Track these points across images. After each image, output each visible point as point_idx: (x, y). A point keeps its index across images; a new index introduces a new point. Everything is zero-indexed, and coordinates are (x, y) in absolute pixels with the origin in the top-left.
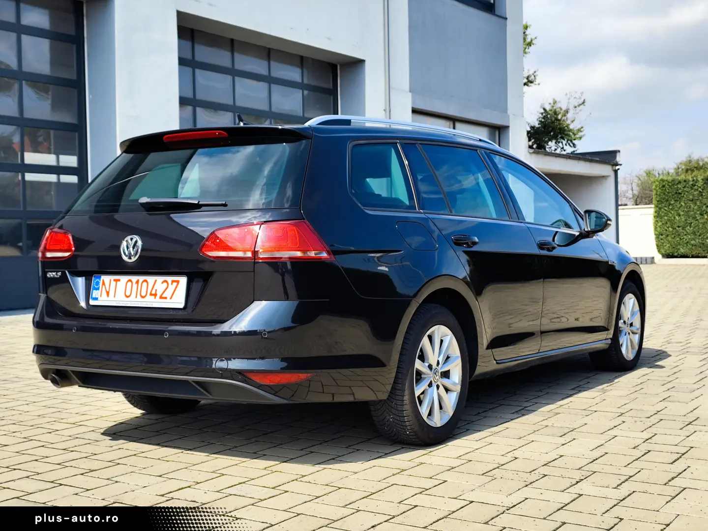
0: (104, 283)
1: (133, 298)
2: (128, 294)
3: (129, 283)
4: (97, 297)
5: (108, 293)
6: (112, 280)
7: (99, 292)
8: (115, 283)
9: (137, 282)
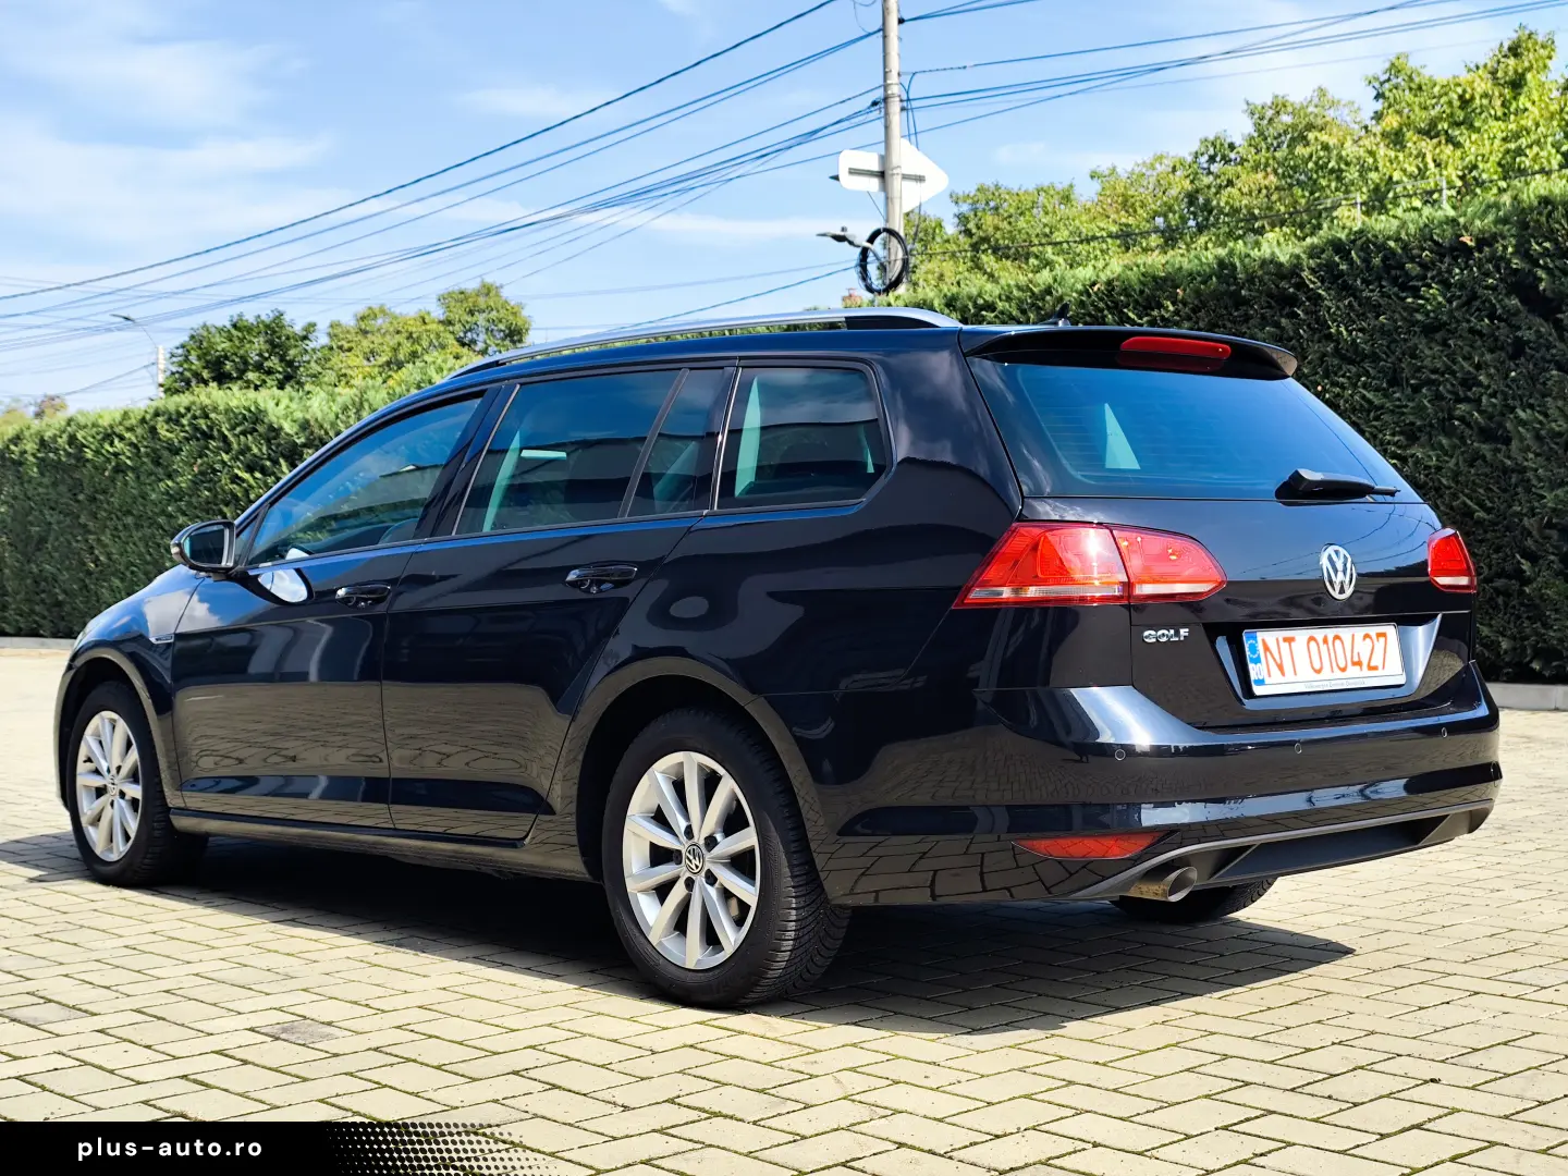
0: (1267, 648)
1: (1326, 673)
2: (1317, 667)
3: (1313, 644)
4: (1261, 678)
5: (1280, 668)
6: (1281, 640)
7: (1262, 666)
8: (1287, 644)
9: (1325, 641)
